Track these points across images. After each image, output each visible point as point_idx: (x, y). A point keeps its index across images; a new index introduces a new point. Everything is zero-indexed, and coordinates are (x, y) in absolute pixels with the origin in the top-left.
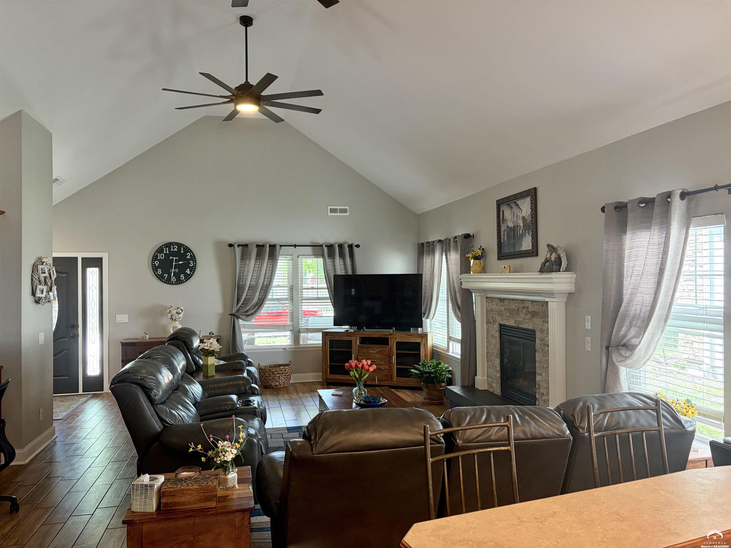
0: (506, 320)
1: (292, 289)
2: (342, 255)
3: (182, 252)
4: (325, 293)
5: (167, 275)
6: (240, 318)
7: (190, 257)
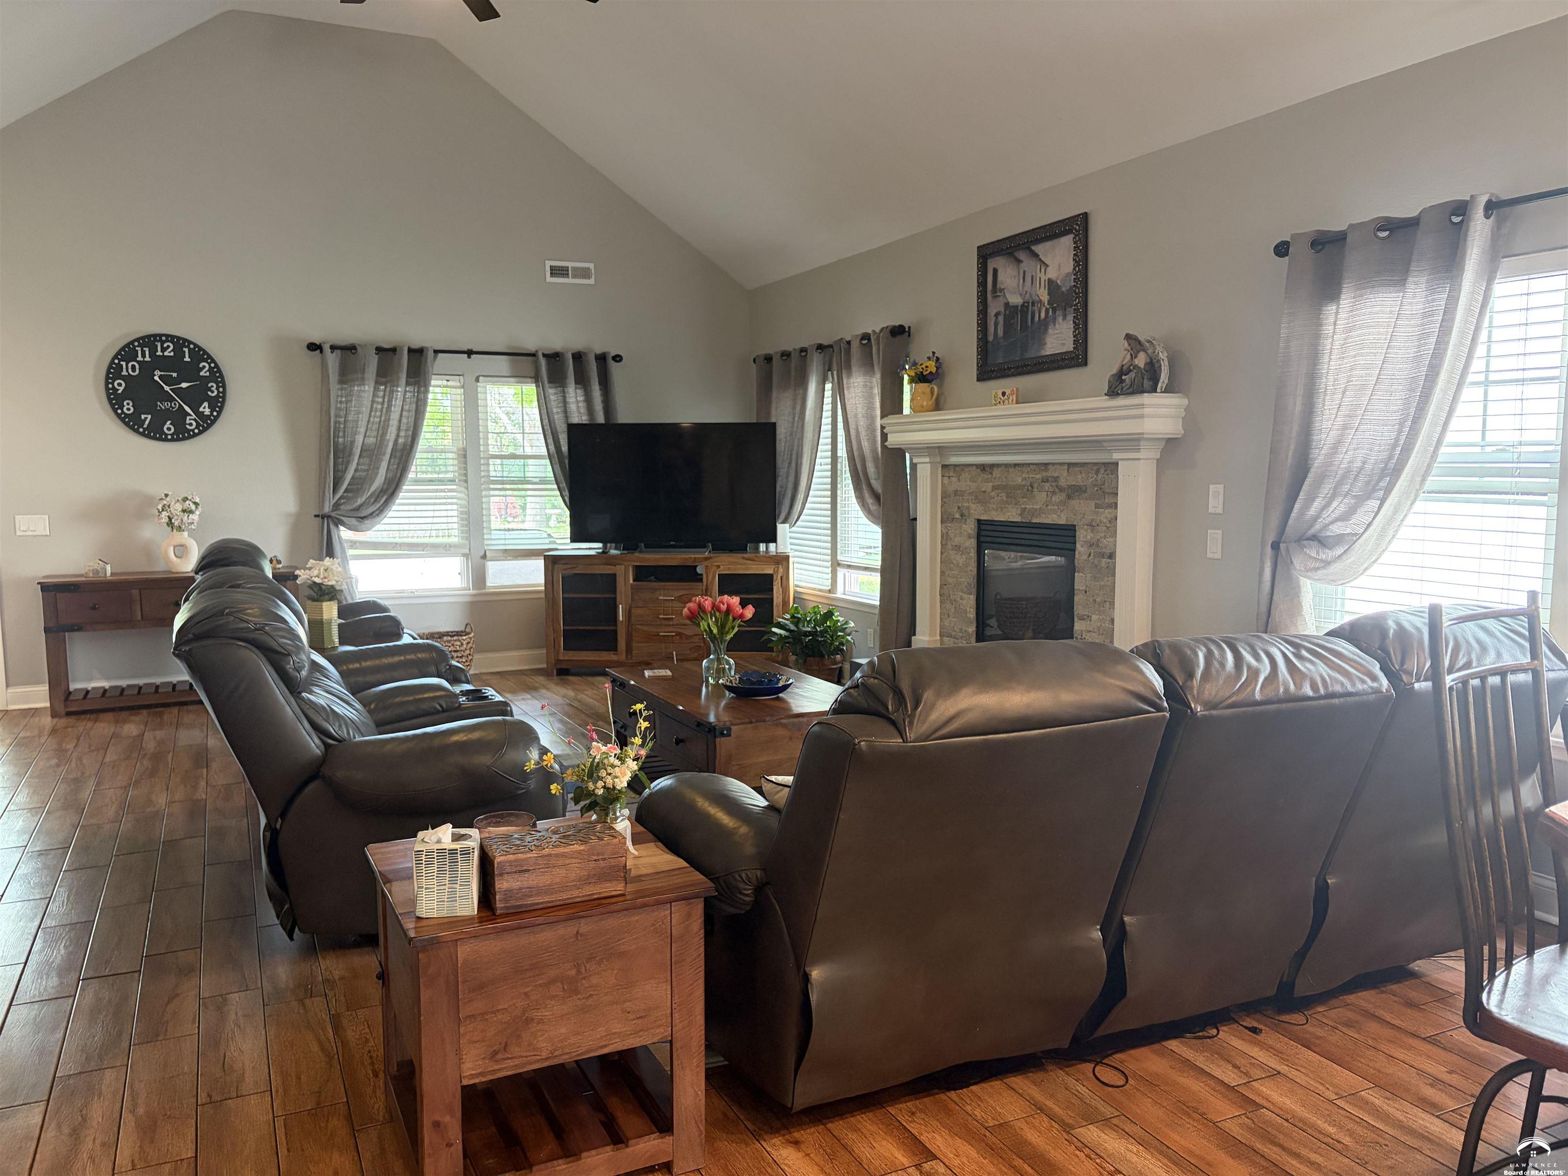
0: (997, 510)
1: (465, 456)
2: (582, 380)
3: (187, 359)
4: (544, 469)
5: (149, 417)
6: (343, 524)
7: (208, 374)
